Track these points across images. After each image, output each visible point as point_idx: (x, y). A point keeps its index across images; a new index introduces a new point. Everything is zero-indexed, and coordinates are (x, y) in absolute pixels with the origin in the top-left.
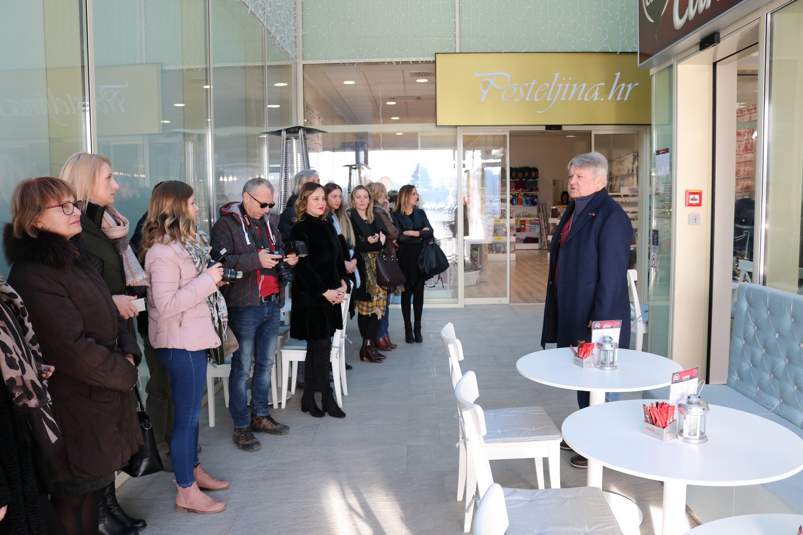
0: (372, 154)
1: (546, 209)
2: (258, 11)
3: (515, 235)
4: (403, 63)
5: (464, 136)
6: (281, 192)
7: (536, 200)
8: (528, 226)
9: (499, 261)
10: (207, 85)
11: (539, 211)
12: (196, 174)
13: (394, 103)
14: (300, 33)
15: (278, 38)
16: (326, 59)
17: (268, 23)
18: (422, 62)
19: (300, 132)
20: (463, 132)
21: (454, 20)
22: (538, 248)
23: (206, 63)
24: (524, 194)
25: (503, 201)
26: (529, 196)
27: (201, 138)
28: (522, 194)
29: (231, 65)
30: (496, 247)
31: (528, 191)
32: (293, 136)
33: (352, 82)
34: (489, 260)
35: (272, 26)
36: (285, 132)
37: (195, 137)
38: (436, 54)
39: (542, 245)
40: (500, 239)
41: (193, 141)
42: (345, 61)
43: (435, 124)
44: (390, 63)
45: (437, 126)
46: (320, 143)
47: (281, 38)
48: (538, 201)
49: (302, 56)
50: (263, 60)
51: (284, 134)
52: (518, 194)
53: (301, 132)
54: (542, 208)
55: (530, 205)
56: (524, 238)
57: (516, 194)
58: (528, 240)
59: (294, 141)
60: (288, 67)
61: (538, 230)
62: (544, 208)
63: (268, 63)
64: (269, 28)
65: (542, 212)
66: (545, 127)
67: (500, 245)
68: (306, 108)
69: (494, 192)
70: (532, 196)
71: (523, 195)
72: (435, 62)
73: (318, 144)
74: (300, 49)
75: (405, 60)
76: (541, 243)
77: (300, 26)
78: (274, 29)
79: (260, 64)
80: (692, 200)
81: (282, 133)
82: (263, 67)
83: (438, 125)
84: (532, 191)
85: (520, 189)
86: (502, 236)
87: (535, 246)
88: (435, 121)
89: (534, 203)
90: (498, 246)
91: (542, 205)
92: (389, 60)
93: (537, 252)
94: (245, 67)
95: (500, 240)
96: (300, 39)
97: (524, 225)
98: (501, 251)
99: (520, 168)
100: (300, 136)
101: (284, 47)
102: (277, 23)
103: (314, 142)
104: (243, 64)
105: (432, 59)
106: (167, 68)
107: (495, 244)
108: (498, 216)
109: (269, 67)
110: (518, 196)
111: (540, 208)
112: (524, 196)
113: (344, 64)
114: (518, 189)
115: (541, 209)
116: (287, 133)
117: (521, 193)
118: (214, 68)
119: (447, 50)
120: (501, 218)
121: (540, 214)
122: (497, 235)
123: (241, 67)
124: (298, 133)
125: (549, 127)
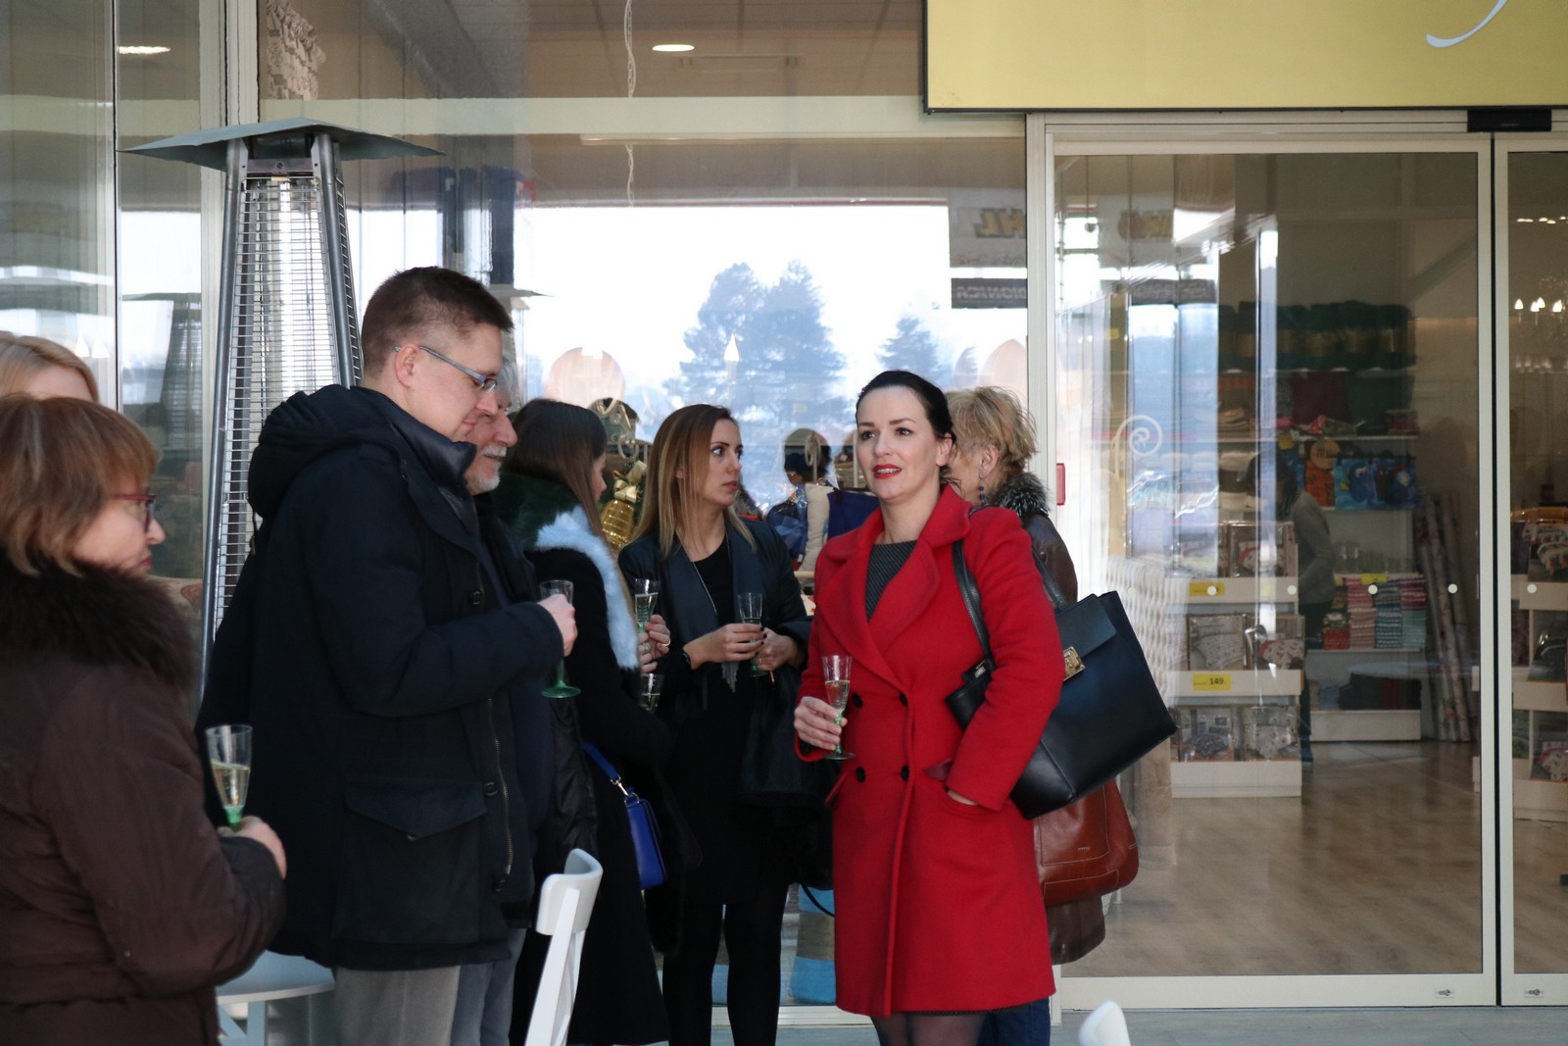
0: (531, 222)
1: (1456, 524)
3: (1295, 664)
5: (1059, 160)
6: (223, 435)
7: (1403, 478)
8: (1365, 618)
9: (1214, 802)
11: (1420, 535)
19: (315, 150)
20: (1057, 139)
22: (1418, 737)
24: (1341, 444)
25: (1236, 481)
26: (1370, 456)
28: (1330, 444)
30: (1196, 727)
31: (1361, 431)
32: (284, 170)
34: (1175, 794)
36: (244, 153)
39: (1441, 717)
40: (1219, 681)
43: (913, 101)
45: (927, 111)
48: (1413, 481)
51: (239, 158)
52: (1308, 445)
53: (321, 153)
54: (1439, 520)
55: (1372, 507)
56: (1343, 679)
57: (1297, 444)
58: (1362, 694)
59: (287, 194)
61: (1416, 637)
62: (1447, 520)
65: (1436, 542)
66: (1463, 117)
67: (1221, 714)
69: (1180, 436)
70: (1387, 454)
71: (1336, 449)
76: (1434, 708)
81: (231, 153)
83: (932, 103)
84: (1384, 432)
85: (1321, 421)
86: (1228, 667)
87: (1403, 724)
88: (915, 86)
89: (1391, 497)
90: (1207, 720)
91: (1437, 503)
93: (1413, 757)
95: (1220, 691)
97: (1344, 611)
98: (1225, 748)
99: (1315, 307)
100: (317, 172)
107: (1193, 711)
108: (1211, 561)
110: (1308, 456)
111: (1424, 520)
112: (1340, 457)
114: (1311, 420)
115: (1433, 526)
116: (251, 156)
117: (1325, 439)
120: (1223, 572)
121: (1424, 550)
122: (1205, 665)
124: (308, 155)
125: (1485, 119)
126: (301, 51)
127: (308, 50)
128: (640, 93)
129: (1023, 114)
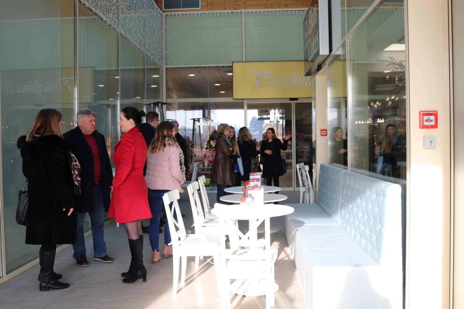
2: (141, 47)
4: (217, 67)
10: (118, 76)
12: (112, 123)
13: (219, 85)
14: (164, 52)
15: (152, 57)
16: (177, 65)
17: (146, 51)
18: (226, 66)
20: (247, 102)
21: (242, 45)
23: (117, 67)
27: (115, 107)
29: (129, 68)
32: (156, 106)
33: (193, 75)
35: (148, 52)
37: (112, 106)
38: (233, 62)
41: (111, 108)
42: (187, 66)
44: (210, 67)
45: (233, 99)
46: (176, 107)
47: (154, 57)
49: (165, 64)
50: (144, 66)
59: (157, 108)
60: (158, 69)
63: (146, 67)
64: (147, 54)
66: (289, 99)
68: (168, 89)
72: (232, 66)
73: (175, 108)
74: (164, 61)
75: (217, 65)
77: (164, 48)
78: (149, 54)
79: (142, 67)
80: (323, 133)
81: (151, 105)
82: (144, 69)
88: (233, 96)
92: (209, 65)
94: (135, 69)
96: (164, 55)
101: (155, 60)
102: (151, 50)
103: (172, 107)
104: (135, 68)
105: (231, 65)
106: (97, 69)
109: (147, 69)
113: (187, 68)
116: (153, 104)
118: (121, 70)
119: (238, 60)
123: (134, 69)
124: (159, 104)
125: (291, 99)
126: (175, 94)
127: (176, 94)
128: (210, 97)
129: (243, 99)
